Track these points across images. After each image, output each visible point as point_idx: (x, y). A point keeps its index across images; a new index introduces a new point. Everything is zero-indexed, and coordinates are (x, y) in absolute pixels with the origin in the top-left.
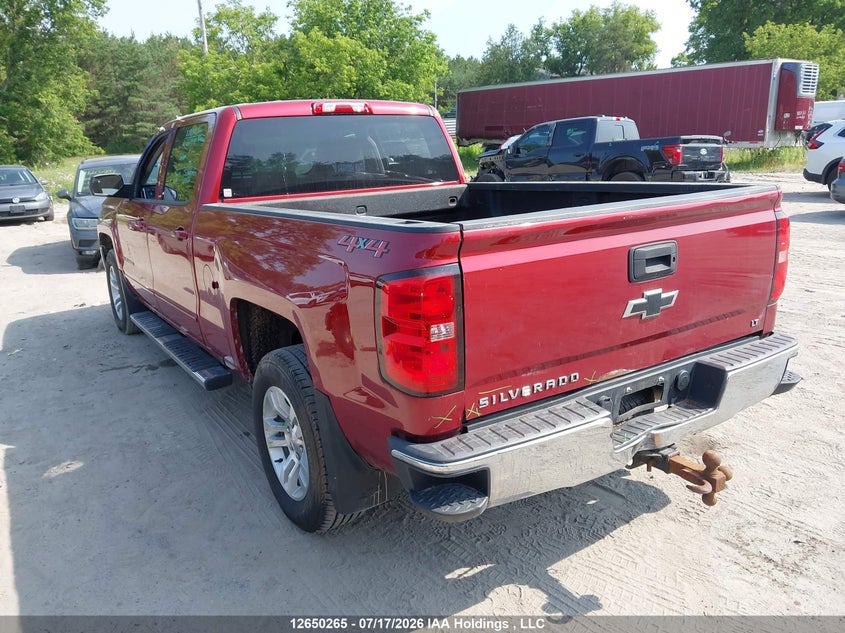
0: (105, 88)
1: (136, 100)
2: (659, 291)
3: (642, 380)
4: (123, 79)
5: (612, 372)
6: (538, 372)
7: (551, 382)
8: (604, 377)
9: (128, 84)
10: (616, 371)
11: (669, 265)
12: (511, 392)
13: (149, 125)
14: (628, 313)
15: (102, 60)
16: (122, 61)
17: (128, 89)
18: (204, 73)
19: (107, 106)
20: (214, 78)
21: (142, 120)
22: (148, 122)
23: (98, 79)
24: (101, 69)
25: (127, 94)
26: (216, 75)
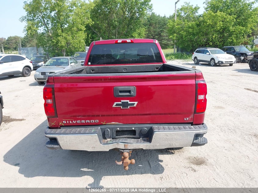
0: (155, 31)
1: (163, 34)
2: (128, 101)
3: (125, 127)
4: (160, 28)
5: (112, 123)
6: (83, 117)
7: (83, 121)
8: (109, 123)
9: (161, 29)
10: (114, 123)
11: (130, 93)
12: (73, 121)
13: (165, 41)
14: (114, 106)
15: (155, 23)
16: (161, 23)
17: (161, 31)
18: (174, 26)
19: (155, 36)
20: (176, 28)
21: (164, 40)
22: (165, 40)
23: (154, 29)
24: (155, 26)
25: (160, 32)
26: (177, 27)
